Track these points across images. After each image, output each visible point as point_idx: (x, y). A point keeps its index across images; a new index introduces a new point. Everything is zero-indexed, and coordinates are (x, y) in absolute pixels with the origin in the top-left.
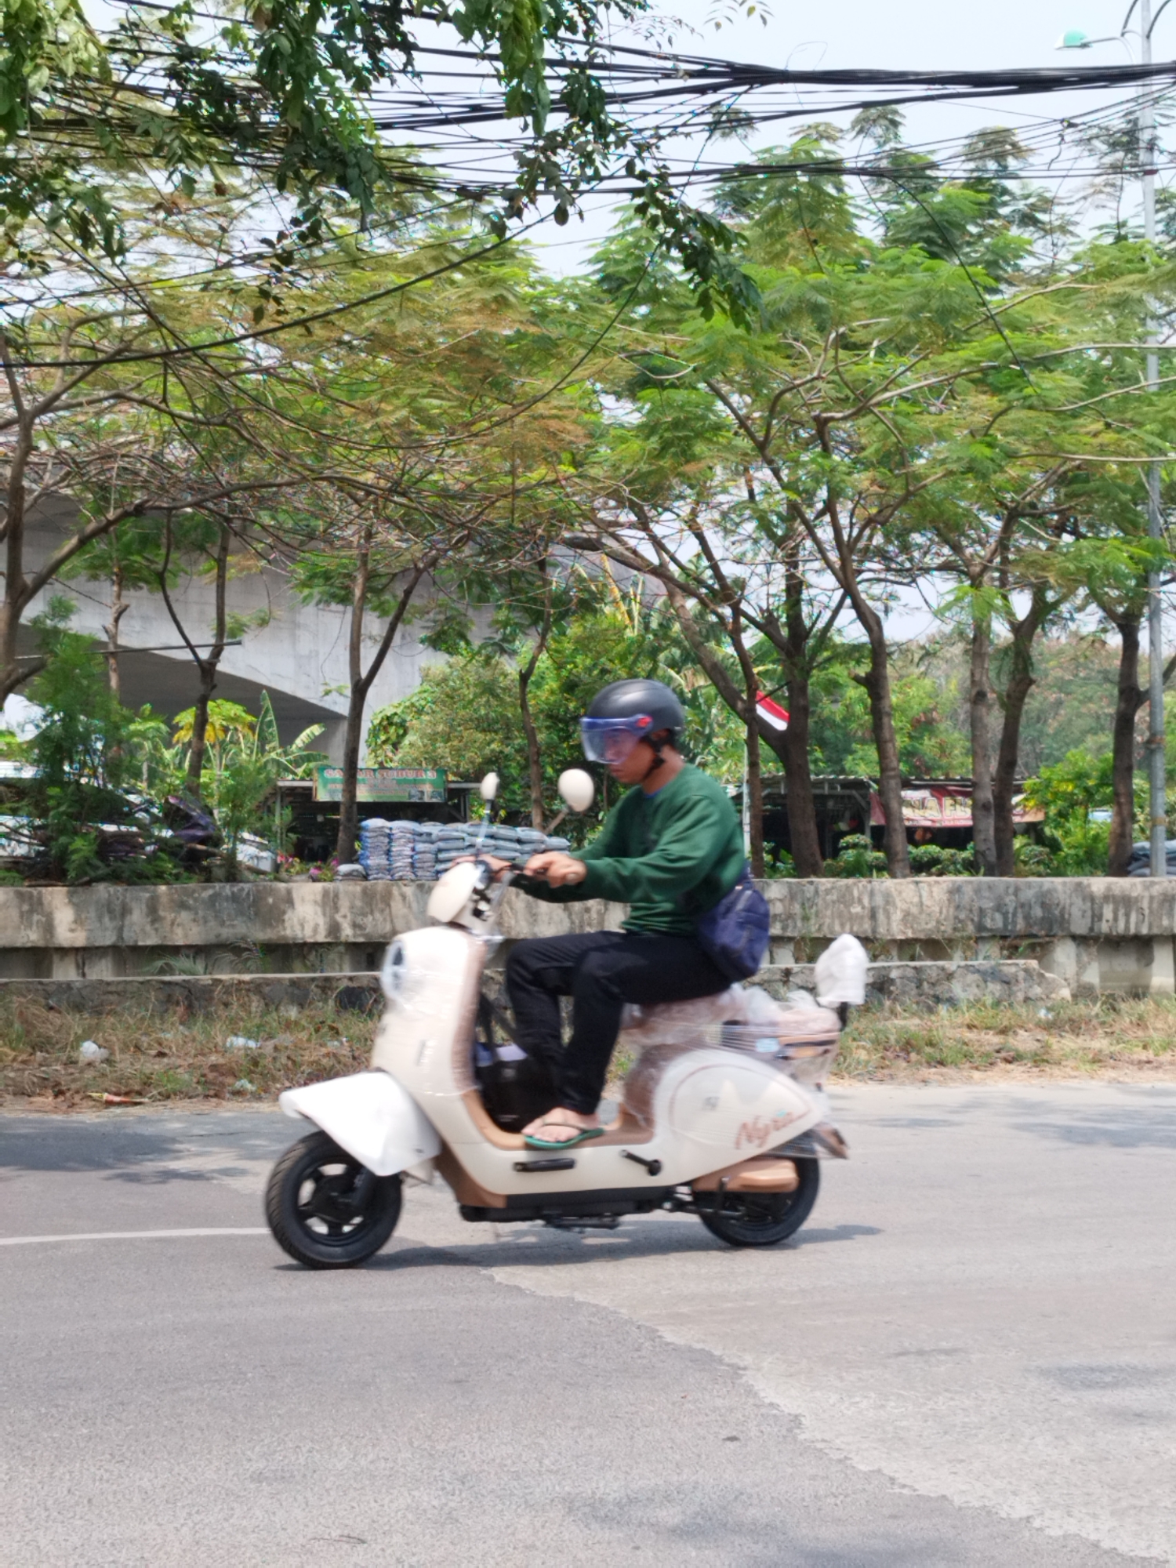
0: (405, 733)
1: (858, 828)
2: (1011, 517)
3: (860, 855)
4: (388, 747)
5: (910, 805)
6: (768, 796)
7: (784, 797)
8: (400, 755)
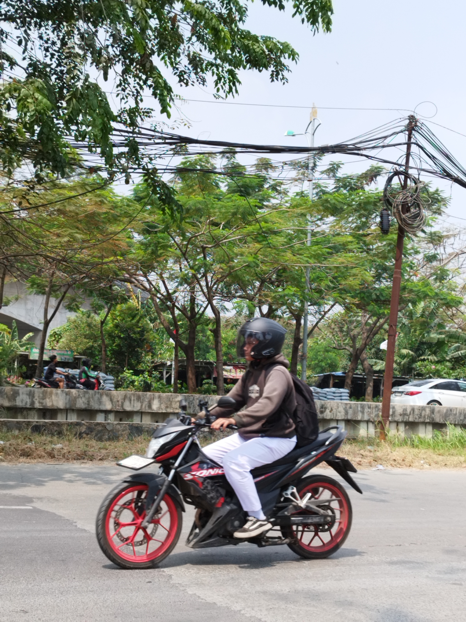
0: (61, 337)
1: (209, 378)
2: (263, 282)
3: (209, 386)
4: (55, 342)
5: (226, 371)
6: (181, 365)
7: (186, 366)
8: (59, 344)
